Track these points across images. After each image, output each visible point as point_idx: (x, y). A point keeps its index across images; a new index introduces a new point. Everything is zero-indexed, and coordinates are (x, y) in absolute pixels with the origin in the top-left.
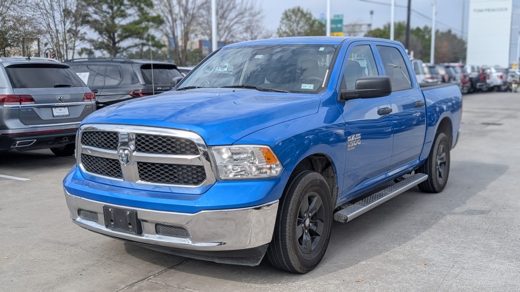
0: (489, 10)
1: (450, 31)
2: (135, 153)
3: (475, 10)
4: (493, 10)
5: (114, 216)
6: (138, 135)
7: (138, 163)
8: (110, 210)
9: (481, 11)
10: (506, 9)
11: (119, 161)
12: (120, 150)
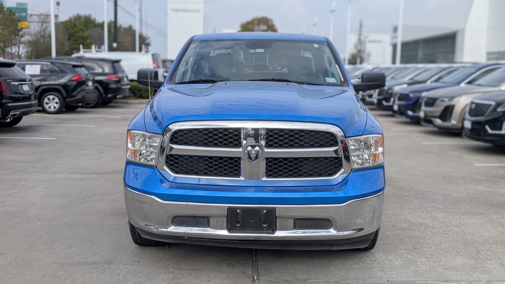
0: (184, 10)
1: (130, 27)
2: (266, 150)
3: (173, 10)
4: (188, 11)
5: (242, 217)
6: (269, 131)
7: (267, 159)
8: (238, 211)
9: (177, 10)
10: (199, 11)
11: (240, 159)
12: (247, 147)
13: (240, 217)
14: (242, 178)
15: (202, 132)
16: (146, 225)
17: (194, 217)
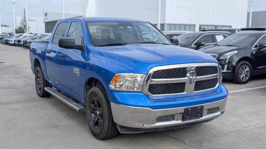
2: (197, 77)
6: (197, 68)
7: (196, 82)
8: (189, 109)
11: (185, 83)
12: (190, 77)
13: (190, 112)
14: (184, 93)
15: (169, 71)
16: (139, 125)
17: (167, 116)
